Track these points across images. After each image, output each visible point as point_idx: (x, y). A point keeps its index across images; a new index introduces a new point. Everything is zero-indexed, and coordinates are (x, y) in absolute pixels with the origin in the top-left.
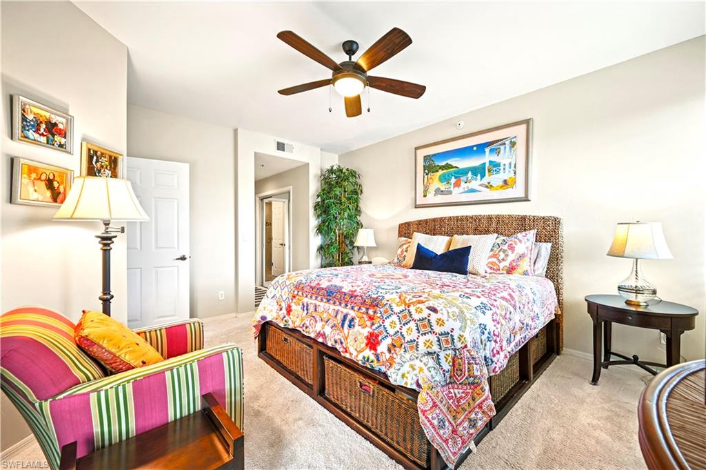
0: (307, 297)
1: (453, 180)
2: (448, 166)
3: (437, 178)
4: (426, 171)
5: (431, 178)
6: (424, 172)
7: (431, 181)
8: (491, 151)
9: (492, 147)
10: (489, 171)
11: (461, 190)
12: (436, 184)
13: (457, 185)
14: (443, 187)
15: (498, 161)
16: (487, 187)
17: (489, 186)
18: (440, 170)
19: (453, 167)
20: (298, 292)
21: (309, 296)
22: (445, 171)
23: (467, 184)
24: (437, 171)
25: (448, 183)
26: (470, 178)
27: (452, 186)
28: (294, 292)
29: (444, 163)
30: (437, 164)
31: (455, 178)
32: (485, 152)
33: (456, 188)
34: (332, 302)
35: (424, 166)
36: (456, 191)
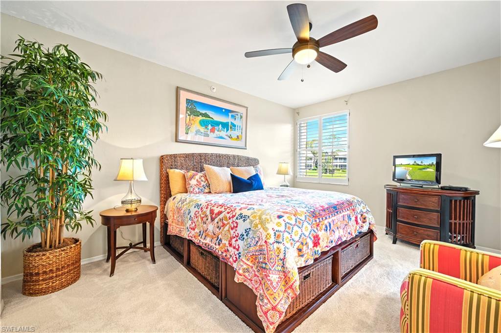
0: (326, 219)
1: (210, 127)
2: (206, 115)
3: (198, 121)
4: (188, 112)
5: (193, 120)
6: (186, 113)
7: (192, 122)
8: (232, 116)
9: (233, 114)
10: (231, 128)
11: (214, 135)
12: (196, 126)
13: (212, 131)
14: (202, 129)
15: (235, 124)
16: (229, 137)
17: (230, 137)
18: (200, 116)
19: (210, 117)
20: (319, 219)
21: (328, 217)
22: (204, 118)
23: (219, 133)
24: (199, 116)
25: (206, 128)
26: (220, 129)
27: (209, 131)
28: (316, 221)
29: (203, 112)
30: (198, 110)
31: (212, 126)
32: (229, 115)
33: (212, 133)
34: (339, 213)
35: (187, 107)
36: (212, 135)
